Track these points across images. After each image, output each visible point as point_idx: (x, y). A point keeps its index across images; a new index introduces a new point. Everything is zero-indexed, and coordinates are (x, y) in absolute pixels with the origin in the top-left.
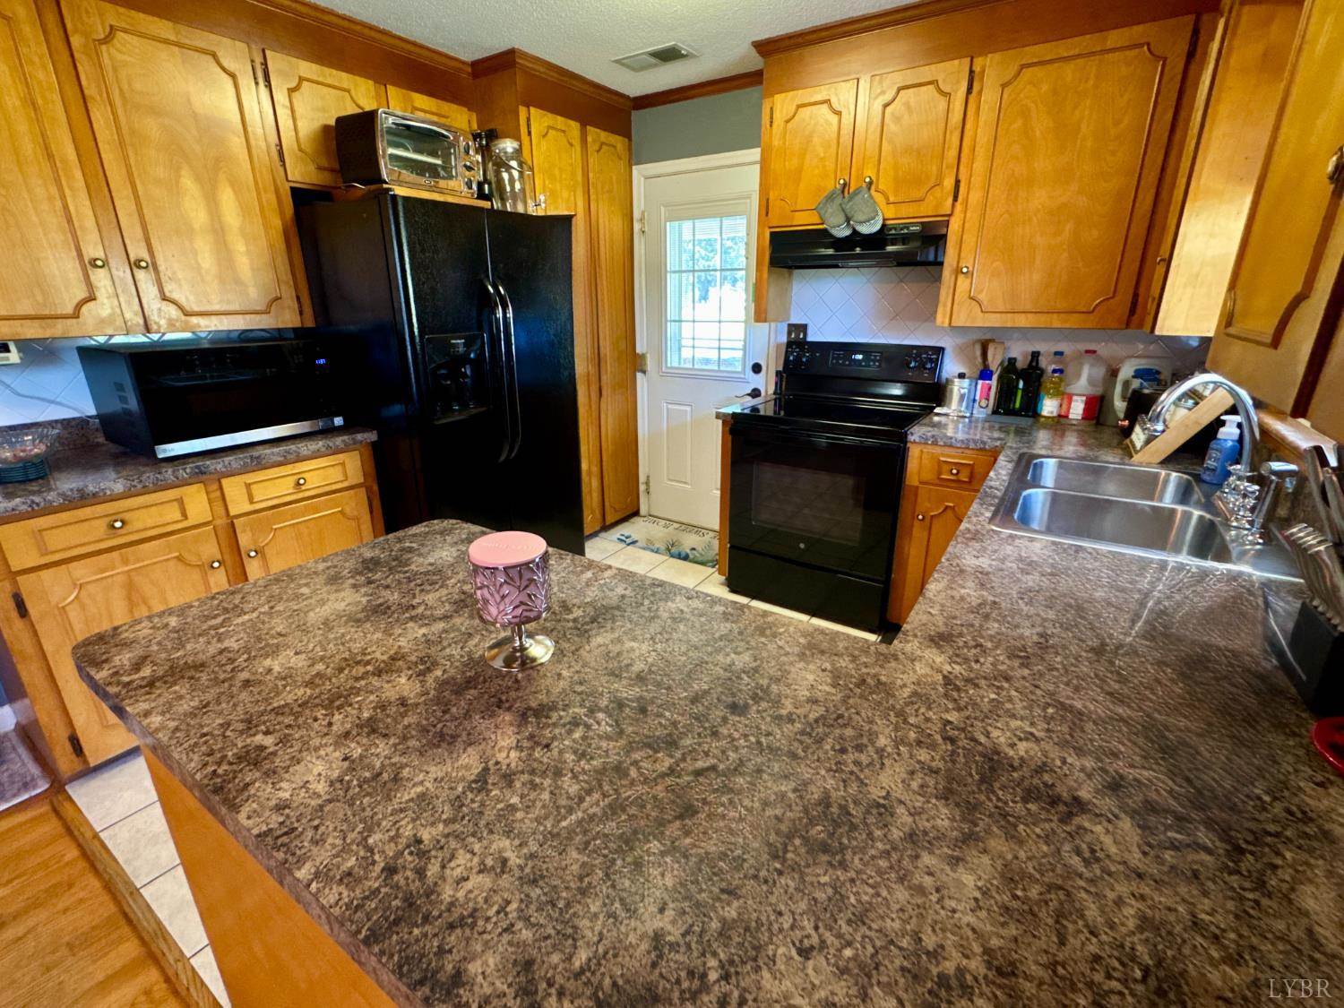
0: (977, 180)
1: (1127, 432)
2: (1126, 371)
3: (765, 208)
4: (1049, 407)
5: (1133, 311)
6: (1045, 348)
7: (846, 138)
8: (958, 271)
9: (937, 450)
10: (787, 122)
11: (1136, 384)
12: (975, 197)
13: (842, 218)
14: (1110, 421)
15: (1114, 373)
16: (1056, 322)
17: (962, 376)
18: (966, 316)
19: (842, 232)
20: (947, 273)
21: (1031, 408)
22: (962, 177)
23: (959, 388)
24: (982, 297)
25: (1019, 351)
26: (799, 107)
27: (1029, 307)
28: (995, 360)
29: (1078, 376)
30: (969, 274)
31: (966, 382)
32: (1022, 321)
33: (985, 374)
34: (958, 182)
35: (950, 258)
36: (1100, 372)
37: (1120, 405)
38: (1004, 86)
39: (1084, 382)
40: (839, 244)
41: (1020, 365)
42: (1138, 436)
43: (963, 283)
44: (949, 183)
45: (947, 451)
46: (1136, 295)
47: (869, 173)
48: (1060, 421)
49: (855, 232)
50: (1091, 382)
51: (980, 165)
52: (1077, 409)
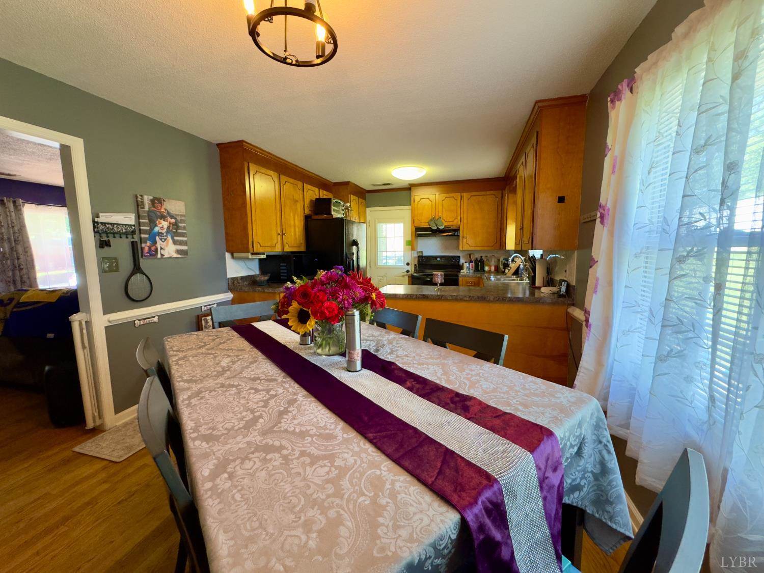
0: (465, 218)
1: (504, 271)
2: (501, 259)
3: (413, 222)
4: (487, 268)
5: (500, 246)
6: (484, 255)
7: (434, 206)
8: (463, 237)
9: (466, 278)
10: (418, 202)
11: (504, 262)
12: (465, 221)
13: (435, 225)
14: (500, 271)
15: (499, 260)
16: (486, 248)
17: (466, 262)
18: (466, 248)
19: (435, 228)
20: (461, 238)
21: (483, 269)
22: (462, 217)
23: (466, 265)
24: (469, 243)
25: (478, 256)
26: (421, 199)
27: (479, 245)
28: (473, 259)
29: (492, 261)
30: (466, 238)
31: (467, 264)
32: (478, 249)
33: (471, 262)
34: (461, 218)
35: (461, 235)
36: (496, 260)
37: (501, 267)
38: (468, 199)
39: (493, 262)
40: (433, 231)
41: (478, 259)
42: (507, 271)
43: (465, 240)
44: (459, 218)
45: (468, 278)
46: (501, 243)
47: (440, 215)
48: (490, 272)
49: (438, 228)
50: (495, 262)
51: (465, 215)
52: (493, 269)
